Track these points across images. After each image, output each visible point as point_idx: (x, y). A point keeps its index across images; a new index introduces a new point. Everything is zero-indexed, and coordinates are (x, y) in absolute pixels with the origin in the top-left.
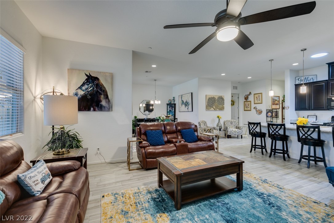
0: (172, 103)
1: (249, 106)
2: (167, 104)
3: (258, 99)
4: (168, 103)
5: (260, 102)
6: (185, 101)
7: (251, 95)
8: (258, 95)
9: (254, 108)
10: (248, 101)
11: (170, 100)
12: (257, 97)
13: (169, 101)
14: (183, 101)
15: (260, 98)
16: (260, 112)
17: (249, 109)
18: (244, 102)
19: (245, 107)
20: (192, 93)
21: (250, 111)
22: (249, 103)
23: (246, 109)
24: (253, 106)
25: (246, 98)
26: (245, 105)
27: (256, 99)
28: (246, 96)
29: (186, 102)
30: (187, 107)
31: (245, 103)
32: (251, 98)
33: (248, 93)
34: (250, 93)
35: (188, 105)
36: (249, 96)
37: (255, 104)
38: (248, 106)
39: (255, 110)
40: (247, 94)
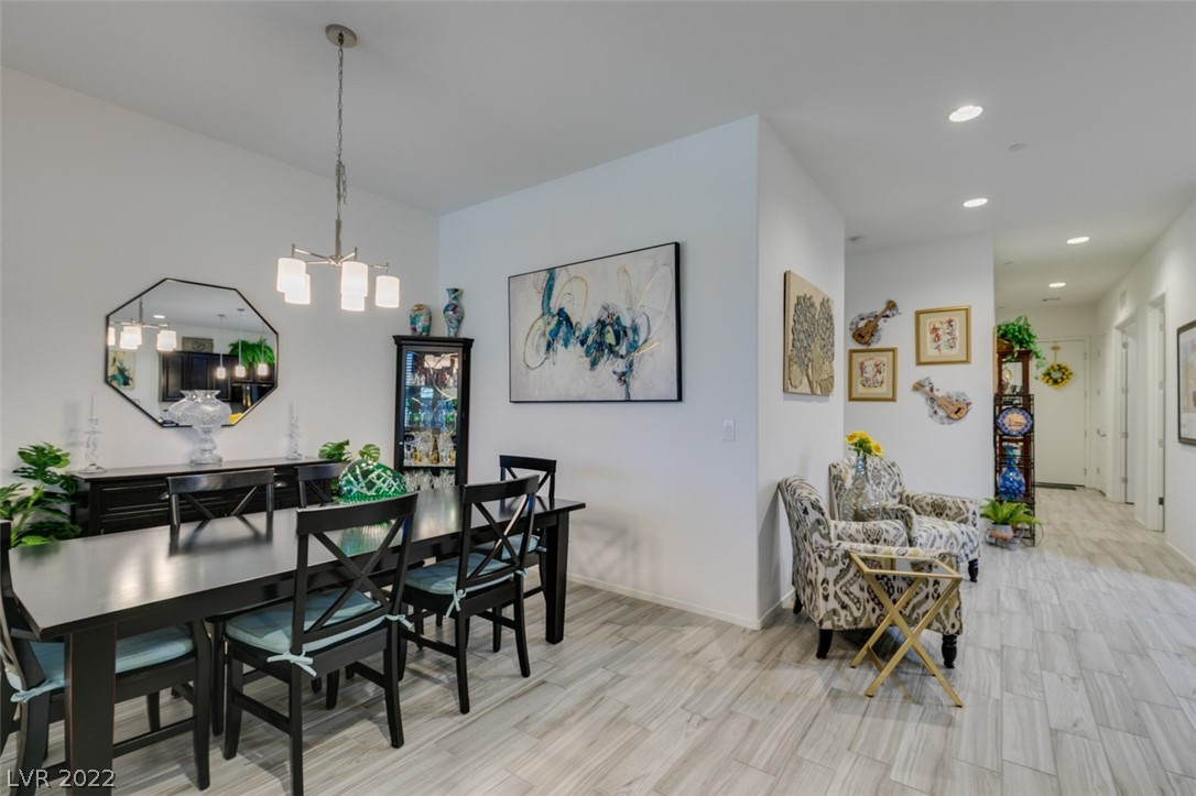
0: (442, 329)
1: (886, 374)
2: (400, 341)
3: (945, 338)
4: (408, 332)
5: (957, 352)
6: (585, 317)
7: (897, 317)
8: (945, 317)
9: (918, 387)
10: (873, 346)
11: (420, 307)
12: (935, 329)
13: (413, 321)
14: (561, 312)
15: (959, 332)
16: (956, 410)
17: (884, 390)
18: (852, 352)
19: (857, 379)
20: (677, 245)
21: (893, 399)
22: (885, 358)
23: (860, 390)
24: (909, 373)
25: (864, 334)
26: (856, 371)
27: (928, 337)
28: (862, 324)
29: (602, 324)
30: (609, 367)
31: (858, 358)
32: (896, 333)
33: (879, 308)
34: (891, 306)
35: (634, 347)
36: (881, 323)
37: (919, 363)
38: (879, 377)
39: (920, 400)
40: (866, 311)
